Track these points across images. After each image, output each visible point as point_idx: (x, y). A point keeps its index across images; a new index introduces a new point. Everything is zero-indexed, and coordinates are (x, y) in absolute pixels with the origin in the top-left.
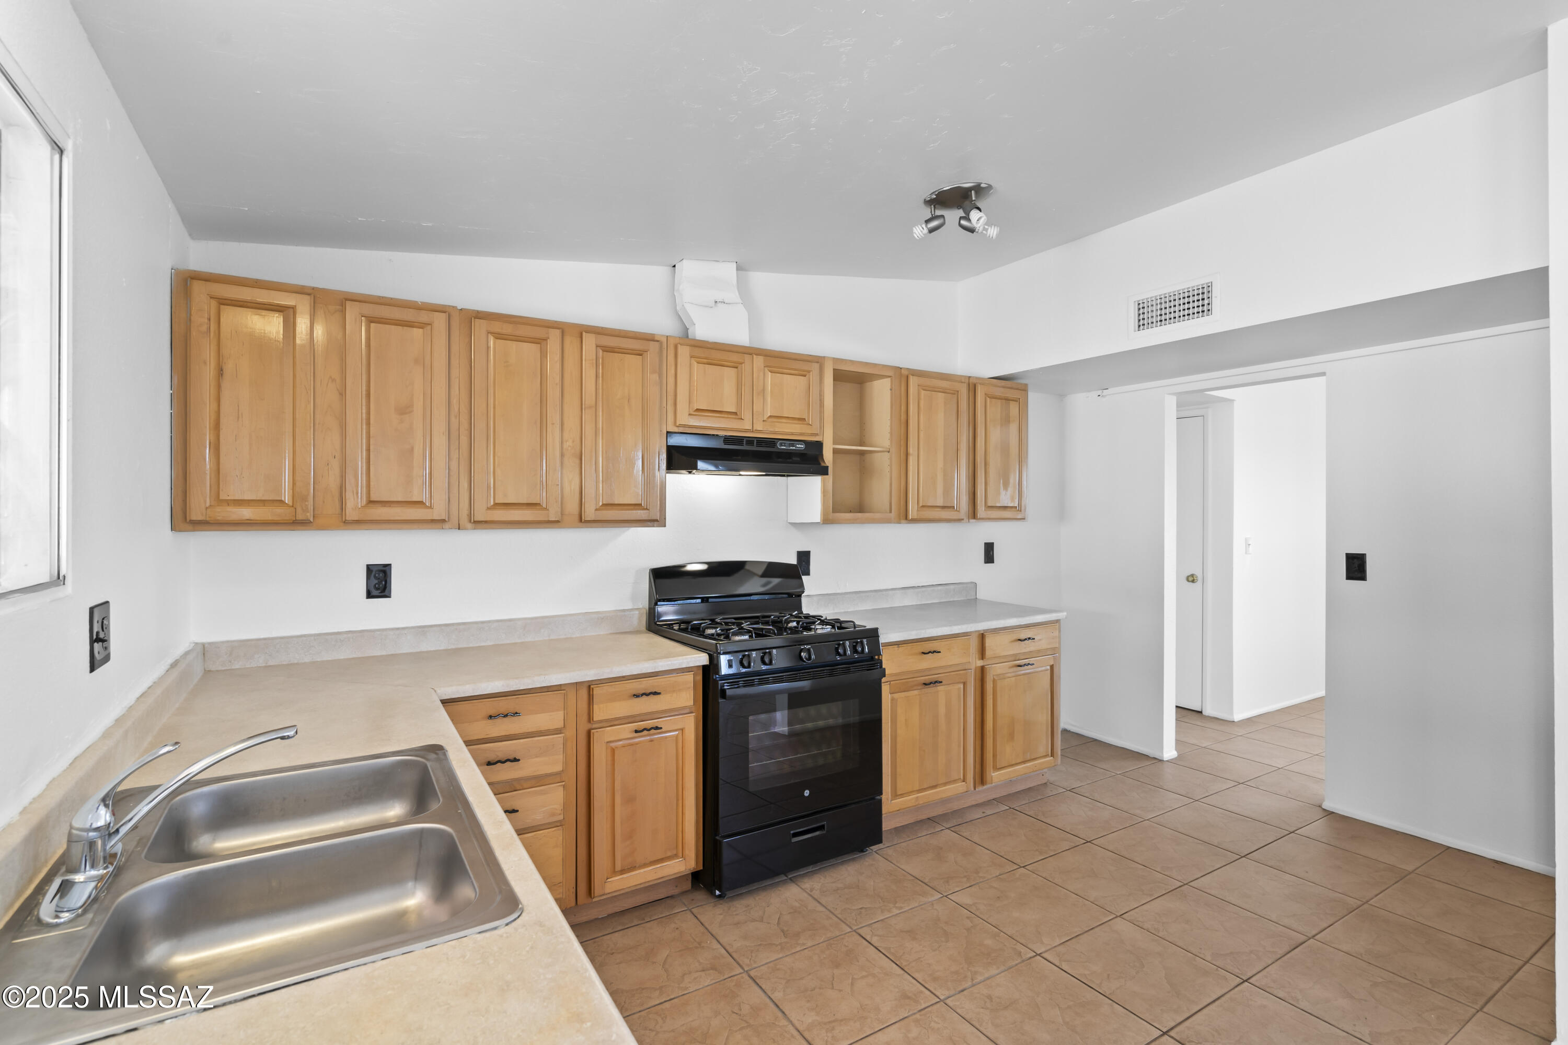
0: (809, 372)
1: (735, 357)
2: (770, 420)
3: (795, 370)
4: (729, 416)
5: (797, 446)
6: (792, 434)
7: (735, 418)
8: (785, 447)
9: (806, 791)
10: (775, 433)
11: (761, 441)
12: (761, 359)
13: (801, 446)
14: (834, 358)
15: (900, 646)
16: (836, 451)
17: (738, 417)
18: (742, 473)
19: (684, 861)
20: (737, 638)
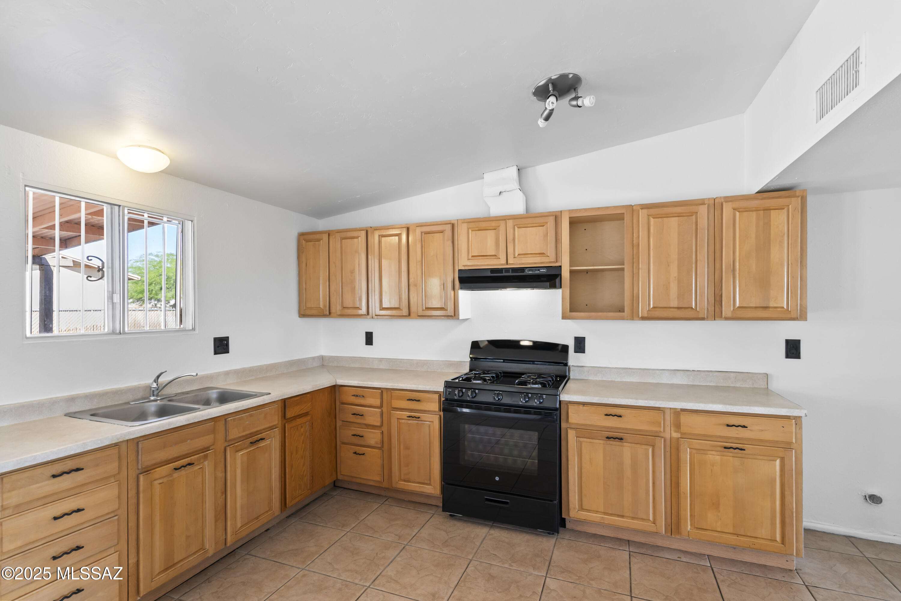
0: (547, 223)
1: (494, 224)
2: (520, 256)
3: (536, 223)
4: (492, 257)
5: (541, 270)
6: (535, 263)
7: (495, 258)
8: (531, 272)
9: (498, 478)
10: (523, 264)
11: (514, 270)
12: (511, 221)
13: (544, 270)
14: (569, 210)
15: (585, 405)
16: (572, 272)
17: (496, 257)
18: (507, 289)
19: (434, 489)
20: (474, 382)
